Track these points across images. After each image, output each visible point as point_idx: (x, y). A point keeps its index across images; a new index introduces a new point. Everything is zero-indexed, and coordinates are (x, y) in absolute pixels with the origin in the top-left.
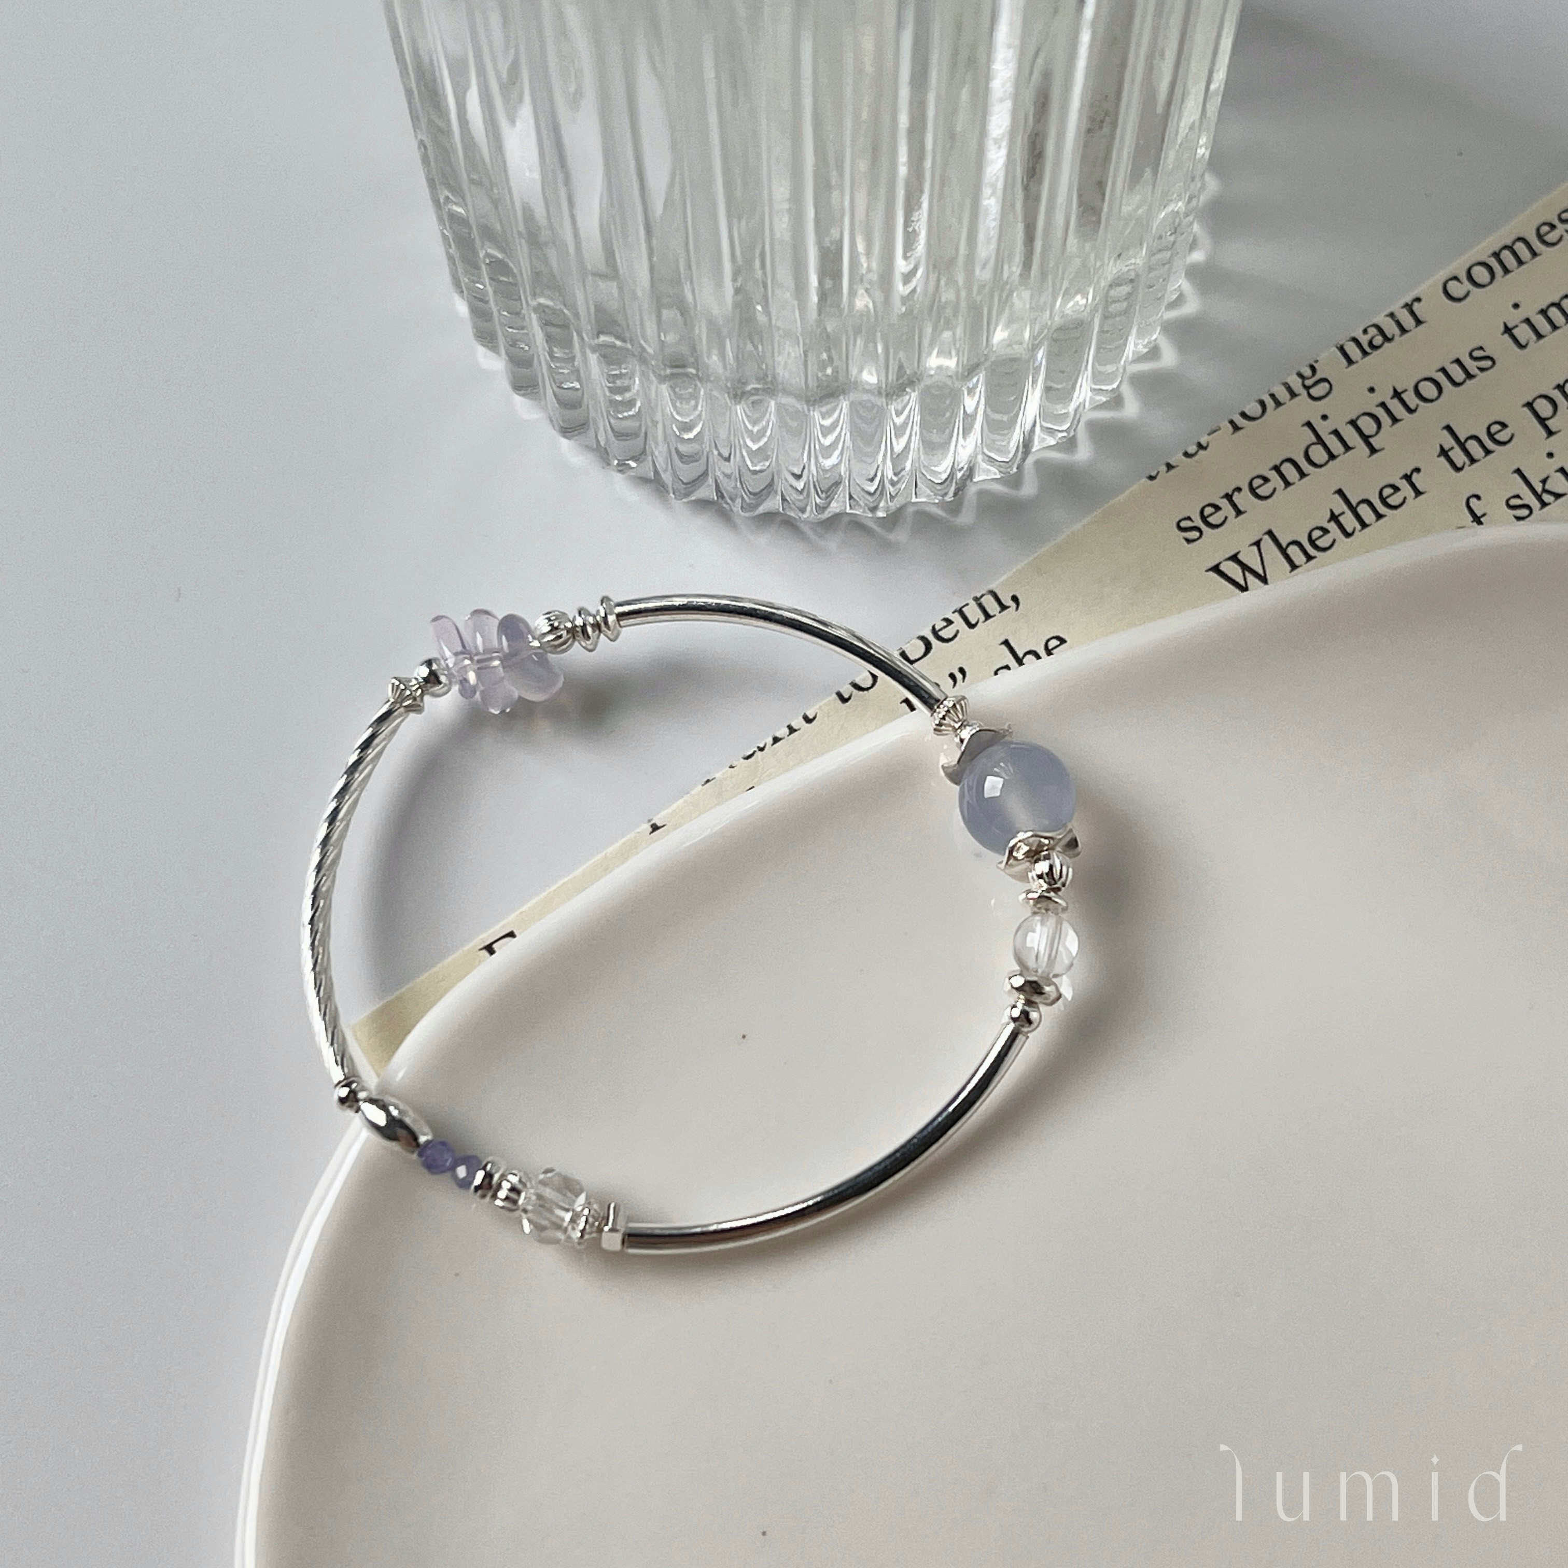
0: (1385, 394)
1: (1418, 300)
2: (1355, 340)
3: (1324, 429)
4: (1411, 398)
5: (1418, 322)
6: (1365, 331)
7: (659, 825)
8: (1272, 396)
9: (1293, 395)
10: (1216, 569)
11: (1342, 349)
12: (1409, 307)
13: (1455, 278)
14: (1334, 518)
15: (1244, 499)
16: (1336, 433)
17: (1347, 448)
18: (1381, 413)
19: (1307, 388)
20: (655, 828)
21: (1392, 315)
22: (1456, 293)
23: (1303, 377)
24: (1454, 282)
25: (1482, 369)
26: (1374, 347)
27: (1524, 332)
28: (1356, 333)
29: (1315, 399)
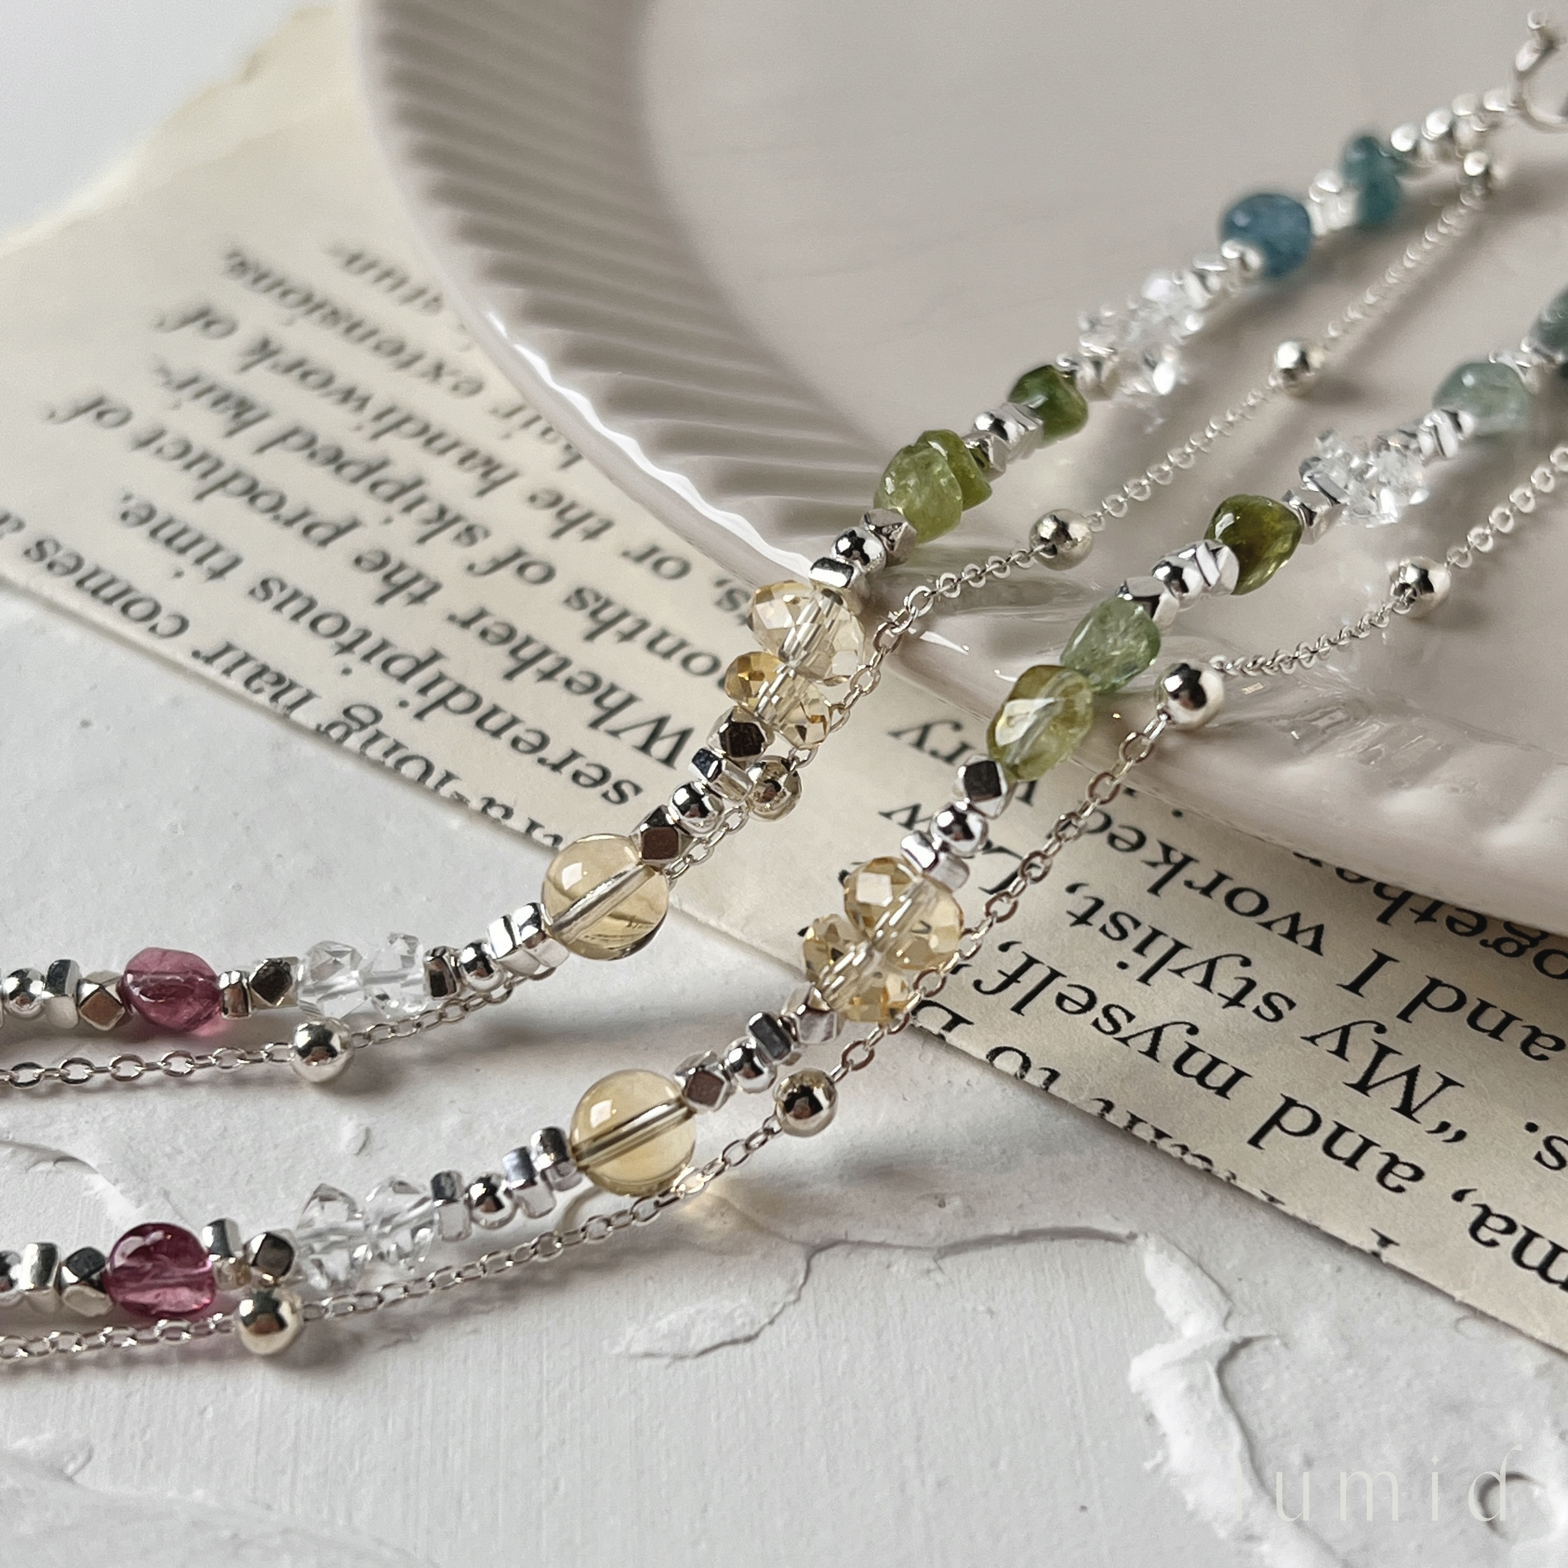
0: (352, 659)
1: (196, 654)
2: (275, 698)
3: (418, 702)
4: (347, 637)
5: (228, 648)
6: (260, 691)
7: (1377, 1238)
8: (386, 754)
9: (378, 736)
10: (668, 760)
12: (210, 660)
13: (153, 629)
14: (548, 676)
15: (553, 753)
16: (424, 690)
17: (440, 678)
18: (378, 659)
19: (363, 726)
20: (1385, 1241)
21: (227, 672)
22: (174, 625)
23: (348, 734)
24: (159, 629)
25: (283, 587)
26: (280, 679)
27: (216, 561)
28: (263, 699)
29: (377, 716)
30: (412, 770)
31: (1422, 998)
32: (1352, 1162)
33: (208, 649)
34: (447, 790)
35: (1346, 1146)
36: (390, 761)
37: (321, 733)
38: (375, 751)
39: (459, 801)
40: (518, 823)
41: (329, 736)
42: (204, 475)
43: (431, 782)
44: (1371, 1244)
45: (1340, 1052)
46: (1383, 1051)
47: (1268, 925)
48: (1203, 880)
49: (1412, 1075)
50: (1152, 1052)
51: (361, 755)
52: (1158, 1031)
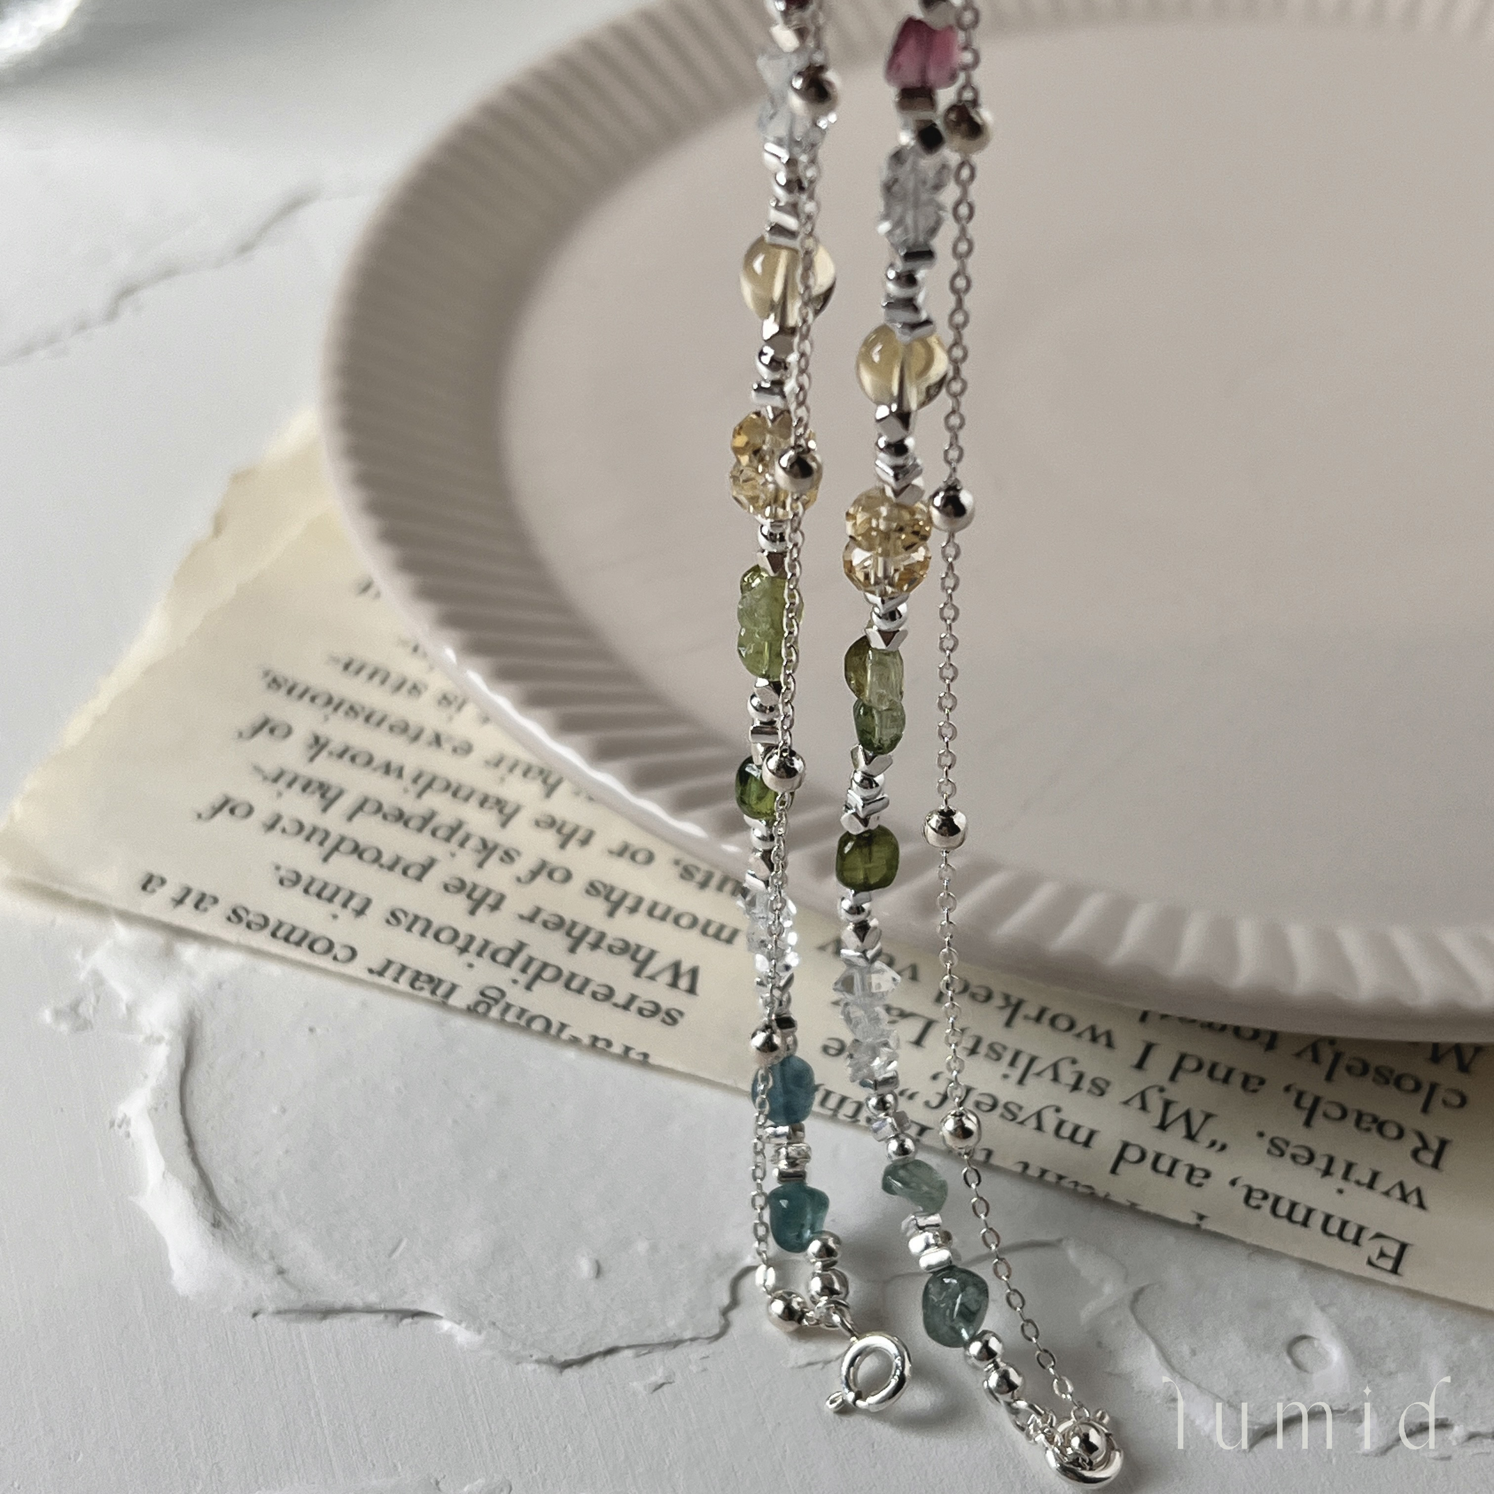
0: (470, 957)
1: (371, 971)
2: (433, 992)
3: (523, 979)
4: (460, 942)
5: (390, 963)
6: (422, 989)
8: (518, 1018)
9: (508, 1007)
10: (692, 990)
11: (448, 995)
12: (381, 973)
13: (335, 958)
14: (595, 946)
15: (621, 997)
16: (524, 970)
17: (531, 960)
18: (487, 954)
19: (496, 1001)
20: (1201, 1217)
21: (396, 980)
22: (347, 953)
23: (489, 1007)
24: (339, 957)
25: (406, 914)
26: (431, 979)
27: (355, 904)
28: (426, 994)
29: (503, 993)
30: (538, 1025)
31: (1178, 1067)
32: (1170, 1173)
33: (376, 965)
34: (565, 1035)
35: (1164, 1165)
36: (523, 1022)
37: (471, 1010)
38: (510, 1017)
39: (574, 1041)
40: (617, 1049)
41: (477, 1012)
42: (321, 843)
43: (553, 1031)
44: (1193, 1220)
45: (1144, 1107)
46: (1167, 1104)
47: (1079, 1035)
48: (1034, 1013)
49: (1187, 1115)
50: (1039, 1128)
51: (502, 1021)
52: (1039, 1115)
